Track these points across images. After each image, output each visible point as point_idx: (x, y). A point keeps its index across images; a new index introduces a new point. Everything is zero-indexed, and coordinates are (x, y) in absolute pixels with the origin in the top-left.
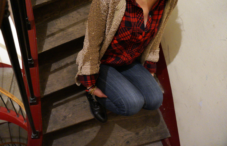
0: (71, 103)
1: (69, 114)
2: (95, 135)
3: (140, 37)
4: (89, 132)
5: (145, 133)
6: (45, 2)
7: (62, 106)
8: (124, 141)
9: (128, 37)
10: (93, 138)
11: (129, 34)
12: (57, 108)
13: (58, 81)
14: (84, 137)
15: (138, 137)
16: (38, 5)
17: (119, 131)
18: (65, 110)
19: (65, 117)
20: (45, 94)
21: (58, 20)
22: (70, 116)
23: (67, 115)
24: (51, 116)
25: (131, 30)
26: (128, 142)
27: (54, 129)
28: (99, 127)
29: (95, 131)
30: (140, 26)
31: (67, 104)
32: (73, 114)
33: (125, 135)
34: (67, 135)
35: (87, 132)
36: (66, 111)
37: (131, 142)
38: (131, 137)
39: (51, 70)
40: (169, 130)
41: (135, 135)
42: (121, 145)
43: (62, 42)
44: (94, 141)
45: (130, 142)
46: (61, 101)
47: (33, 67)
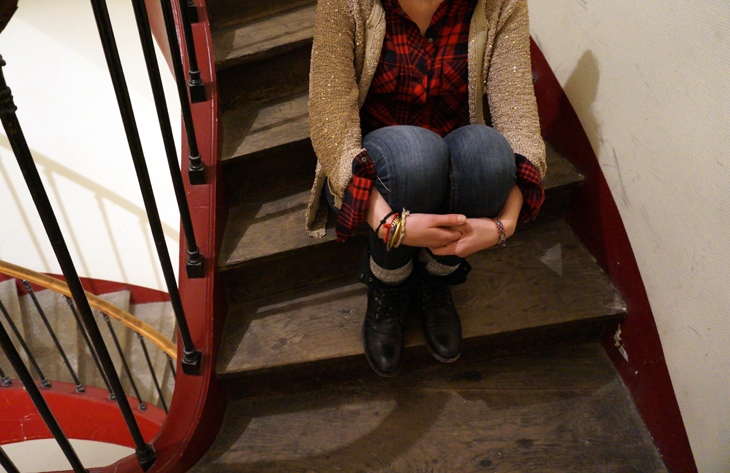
0: (306, 312)
1: (295, 336)
2: (375, 423)
3: (418, 89)
4: (357, 413)
5: (558, 445)
6: (249, 55)
7: (278, 316)
8: (473, 459)
9: (390, 84)
10: (368, 430)
11: (392, 78)
12: (267, 318)
13: (268, 237)
14: (338, 424)
15: (527, 454)
16: (231, 60)
17: (459, 426)
18: (286, 326)
19: (283, 341)
20: (229, 261)
21: (286, 103)
22: (297, 340)
23: (288, 337)
24: (247, 334)
25: (396, 70)
26: (486, 463)
27: (246, 366)
28: (393, 403)
29: (377, 414)
30: (416, 62)
31: (294, 312)
32: (306, 336)
33: (480, 440)
34: (292, 411)
35: (351, 412)
36: (289, 328)
37: (499, 464)
38: (500, 450)
39: (258, 216)
40: (660, 452)
41: (516, 446)
42: (458, 465)
43: (283, 141)
44: (370, 438)
45: (495, 462)
46: (280, 305)
47: (205, 183)
